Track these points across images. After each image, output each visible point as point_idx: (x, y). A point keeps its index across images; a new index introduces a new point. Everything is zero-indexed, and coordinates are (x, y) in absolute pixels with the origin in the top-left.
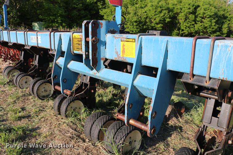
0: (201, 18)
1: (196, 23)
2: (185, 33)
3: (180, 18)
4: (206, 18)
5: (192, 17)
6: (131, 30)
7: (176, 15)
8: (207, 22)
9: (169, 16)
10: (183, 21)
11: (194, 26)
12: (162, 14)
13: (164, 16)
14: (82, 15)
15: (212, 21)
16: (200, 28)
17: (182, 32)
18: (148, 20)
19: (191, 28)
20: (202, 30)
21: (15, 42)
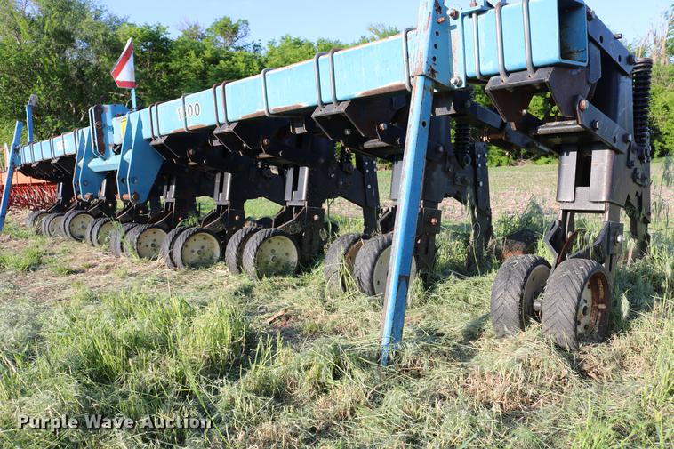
21: (40, 157)
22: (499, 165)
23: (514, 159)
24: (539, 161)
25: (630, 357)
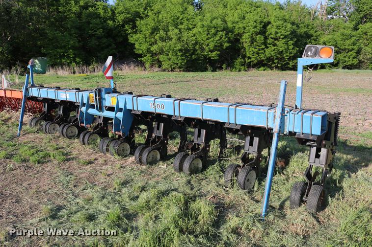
0: (273, 40)
1: (267, 47)
2: (253, 61)
3: (244, 40)
4: (280, 39)
5: (260, 38)
6: (175, 62)
7: (238, 37)
8: (282, 45)
9: (227, 39)
10: (249, 44)
11: (265, 51)
12: (218, 38)
13: (220, 40)
14: (104, 45)
15: (289, 42)
16: (273, 53)
17: (249, 60)
18: (197, 47)
19: (260, 54)
20: (275, 55)
21: (46, 97)
22: (240, 71)
23: (248, 68)
24: (260, 69)
25: (331, 216)
